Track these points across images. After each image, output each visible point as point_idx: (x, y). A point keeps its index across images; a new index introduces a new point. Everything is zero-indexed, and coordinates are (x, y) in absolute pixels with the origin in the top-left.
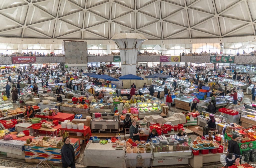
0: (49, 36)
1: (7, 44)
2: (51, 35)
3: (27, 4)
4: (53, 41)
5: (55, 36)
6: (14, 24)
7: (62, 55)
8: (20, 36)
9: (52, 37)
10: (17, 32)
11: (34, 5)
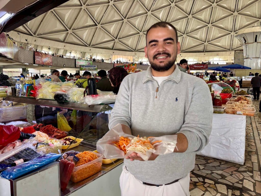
0: (227, 49)
1: (194, 57)
2: (229, 48)
3: (207, 25)
4: (231, 53)
5: (233, 48)
6: (199, 42)
7: (232, 63)
8: (203, 51)
9: (225, 50)
10: (201, 48)
11: (212, 25)
